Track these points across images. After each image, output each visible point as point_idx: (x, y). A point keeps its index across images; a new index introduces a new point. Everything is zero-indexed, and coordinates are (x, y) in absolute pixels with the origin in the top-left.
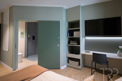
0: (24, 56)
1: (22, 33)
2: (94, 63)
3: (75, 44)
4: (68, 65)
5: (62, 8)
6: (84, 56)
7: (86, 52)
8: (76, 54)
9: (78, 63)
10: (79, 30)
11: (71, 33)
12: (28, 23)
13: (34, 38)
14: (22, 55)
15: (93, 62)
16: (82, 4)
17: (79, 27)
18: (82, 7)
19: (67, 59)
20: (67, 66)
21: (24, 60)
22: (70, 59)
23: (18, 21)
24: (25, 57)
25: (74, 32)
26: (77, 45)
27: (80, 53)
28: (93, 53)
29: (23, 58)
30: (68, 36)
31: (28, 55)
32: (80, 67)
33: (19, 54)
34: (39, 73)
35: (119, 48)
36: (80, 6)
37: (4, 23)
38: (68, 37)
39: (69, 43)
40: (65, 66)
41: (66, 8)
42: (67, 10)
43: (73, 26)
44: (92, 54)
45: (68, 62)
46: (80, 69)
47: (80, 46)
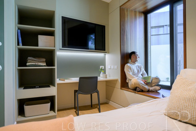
15: (78, 93)
25: (39, 36)
30: (21, 44)
35: (100, 69)
38: (21, 46)
46: (54, 117)
47: (56, 67)
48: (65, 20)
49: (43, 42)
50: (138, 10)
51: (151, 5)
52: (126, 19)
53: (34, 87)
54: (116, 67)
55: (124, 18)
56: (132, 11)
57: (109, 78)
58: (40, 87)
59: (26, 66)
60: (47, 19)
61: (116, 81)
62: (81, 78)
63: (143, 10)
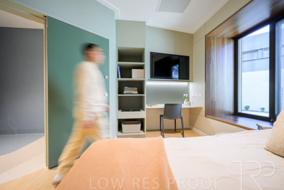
4: (120, 134)
9: (139, 126)
15: (163, 118)
25: (133, 70)
26: (139, 93)
36: (145, 22)
38: (120, 78)
42: (119, 22)
45: (120, 129)
46: (144, 136)
47: (145, 95)
48: (153, 55)
49: (136, 75)
50: (226, 36)
51: (242, 29)
52: (212, 47)
53: (129, 111)
54: (200, 95)
55: (210, 46)
56: (219, 38)
57: (192, 106)
58: (133, 110)
59: (123, 94)
60: (138, 55)
61: (201, 108)
62: (166, 105)
63: (232, 36)
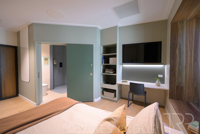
0: (49, 87)
1: (46, 59)
2: (131, 94)
3: (111, 73)
4: (103, 96)
5: (96, 28)
6: (120, 86)
7: (123, 82)
8: (112, 84)
9: (113, 94)
10: (115, 56)
11: (106, 59)
12: (53, 46)
13: (61, 65)
14: (47, 86)
15: (130, 92)
16: (120, 25)
17: (116, 52)
18: (120, 28)
19: (101, 90)
20: (102, 98)
21: (50, 92)
22: (105, 90)
23: (41, 44)
24: (51, 89)
25: (110, 58)
26: (113, 73)
27: (116, 83)
28: (131, 83)
29: (48, 90)
31: (54, 86)
32: (116, 99)
33: (43, 85)
34: (69, 106)
35: (158, 77)
36: (117, 26)
37: (21, 46)
38: (103, 64)
39: (104, 71)
40: (100, 98)
41: (101, 28)
42: (102, 31)
43: (109, 51)
44: (129, 84)
45: (103, 93)
46: (116, 102)
47: (117, 74)
